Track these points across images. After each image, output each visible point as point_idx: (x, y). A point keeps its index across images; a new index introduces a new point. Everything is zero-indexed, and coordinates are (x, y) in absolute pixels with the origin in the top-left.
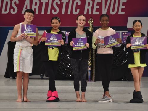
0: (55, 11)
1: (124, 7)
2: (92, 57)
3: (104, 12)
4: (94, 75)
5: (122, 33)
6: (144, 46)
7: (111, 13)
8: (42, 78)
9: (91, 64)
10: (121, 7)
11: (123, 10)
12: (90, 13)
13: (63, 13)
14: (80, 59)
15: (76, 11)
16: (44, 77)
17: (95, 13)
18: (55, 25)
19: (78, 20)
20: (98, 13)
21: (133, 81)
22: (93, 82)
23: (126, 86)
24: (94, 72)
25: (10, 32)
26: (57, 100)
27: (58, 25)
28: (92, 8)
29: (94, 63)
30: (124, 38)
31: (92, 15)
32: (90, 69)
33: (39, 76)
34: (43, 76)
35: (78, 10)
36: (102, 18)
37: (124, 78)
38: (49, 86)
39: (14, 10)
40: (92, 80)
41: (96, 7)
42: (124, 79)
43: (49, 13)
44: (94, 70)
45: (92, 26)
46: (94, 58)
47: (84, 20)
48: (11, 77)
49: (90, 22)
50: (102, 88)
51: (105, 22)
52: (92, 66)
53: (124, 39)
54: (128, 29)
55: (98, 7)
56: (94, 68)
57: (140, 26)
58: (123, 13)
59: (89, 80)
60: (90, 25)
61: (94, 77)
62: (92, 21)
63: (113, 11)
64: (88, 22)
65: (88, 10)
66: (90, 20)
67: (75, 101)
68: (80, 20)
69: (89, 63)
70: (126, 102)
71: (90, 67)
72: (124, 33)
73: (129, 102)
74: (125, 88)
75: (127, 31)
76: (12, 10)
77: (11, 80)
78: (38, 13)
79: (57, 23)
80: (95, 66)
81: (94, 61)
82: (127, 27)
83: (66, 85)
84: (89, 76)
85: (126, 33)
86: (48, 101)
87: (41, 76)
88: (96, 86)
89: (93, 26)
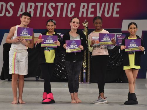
0: (50, 14)
1: (118, 10)
2: (87, 59)
3: (99, 14)
4: (89, 77)
5: (117, 35)
6: (138, 48)
7: (106, 15)
8: (37, 80)
9: (86, 66)
10: (116, 9)
11: (117, 13)
12: (85, 16)
13: (58, 15)
14: (74, 61)
15: (71, 14)
16: (40, 79)
17: (89, 15)
18: (50, 27)
19: (72, 22)
20: (93, 16)
21: (128, 83)
22: (88, 84)
23: (121, 88)
24: (89, 74)
25: (6, 34)
26: (52, 102)
27: (53, 27)
28: (87, 10)
29: (89, 65)
30: (119, 40)
31: (87, 18)
32: (85, 71)
33: (34, 78)
34: (38, 78)
35: (73, 13)
36: (96, 21)
37: (118, 79)
38: (44, 88)
39: (9, 13)
40: (87, 82)
41: (90, 9)
42: (119, 81)
43: (44, 15)
44: (89, 72)
45: (86, 28)
46: (89, 60)
47: (77, 23)
48: (7, 79)
49: (85, 24)
50: (97, 90)
51: (99, 25)
52: (87, 68)
53: (118, 42)
54: (122, 31)
55: (93, 10)
56: (89, 70)
57: (135, 28)
58: (118, 16)
59: (84, 82)
60: (85, 27)
61: (88, 79)
62: (87, 24)
63: (108, 14)
64: (83, 24)
65: (83, 12)
66: (85, 23)
67: (70, 103)
68: (74, 22)
69: (84, 65)
70: (121, 104)
71: (85, 69)
72: (119, 35)
73: (124, 103)
74: (120, 89)
75: (122, 34)
76: (7, 13)
77: (7, 83)
78: (34, 15)
79: (52, 26)
80: (90, 68)
81: (89, 62)
82: (121, 29)
83: (61, 87)
84: (84, 78)
85: (120, 36)
86: (44, 103)
87: (36, 78)
88: (90, 87)
89: (88, 29)
